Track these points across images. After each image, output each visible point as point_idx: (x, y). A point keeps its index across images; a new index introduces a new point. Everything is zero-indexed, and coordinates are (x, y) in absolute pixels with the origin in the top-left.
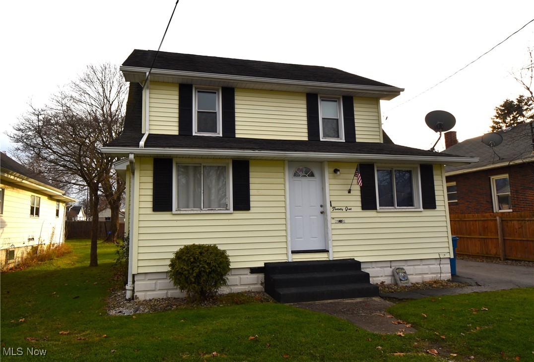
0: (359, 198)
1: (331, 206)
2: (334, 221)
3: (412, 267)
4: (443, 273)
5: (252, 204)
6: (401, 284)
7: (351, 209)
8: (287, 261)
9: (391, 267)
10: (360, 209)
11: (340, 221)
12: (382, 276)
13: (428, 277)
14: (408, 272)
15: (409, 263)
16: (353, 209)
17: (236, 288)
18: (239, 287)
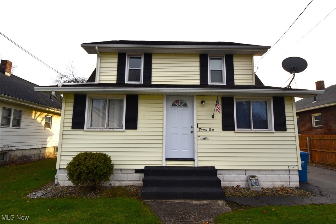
0: (221, 122)
1: (198, 127)
2: (199, 138)
3: (264, 175)
4: (291, 181)
5: (139, 125)
6: (252, 189)
7: (214, 130)
8: (162, 166)
9: (246, 174)
10: (221, 130)
11: (205, 139)
12: (238, 181)
13: (278, 184)
14: (259, 179)
15: (261, 172)
16: (215, 130)
17: (124, 182)
18: (127, 182)
